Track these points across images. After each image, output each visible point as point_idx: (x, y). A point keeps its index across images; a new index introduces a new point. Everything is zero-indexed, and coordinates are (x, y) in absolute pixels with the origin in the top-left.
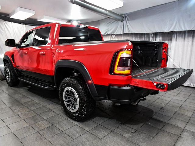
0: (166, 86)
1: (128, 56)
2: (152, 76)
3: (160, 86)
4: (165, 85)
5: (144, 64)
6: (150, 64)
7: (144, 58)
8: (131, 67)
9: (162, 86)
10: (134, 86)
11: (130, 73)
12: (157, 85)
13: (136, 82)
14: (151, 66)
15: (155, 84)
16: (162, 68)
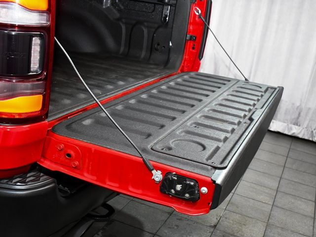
0: (204, 190)
1: (33, 19)
2: (146, 122)
3: (179, 187)
4: (204, 183)
5: (122, 49)
6: (143, 54)
7: (123, 27)
8: (45, 79)
9: (186, 188)
10: (57, 176)
11: (38, 108)
12: (165, 179)
13: (72, 153)
14: (147, 61)
15: (158, 176)
16: (186, 77)
